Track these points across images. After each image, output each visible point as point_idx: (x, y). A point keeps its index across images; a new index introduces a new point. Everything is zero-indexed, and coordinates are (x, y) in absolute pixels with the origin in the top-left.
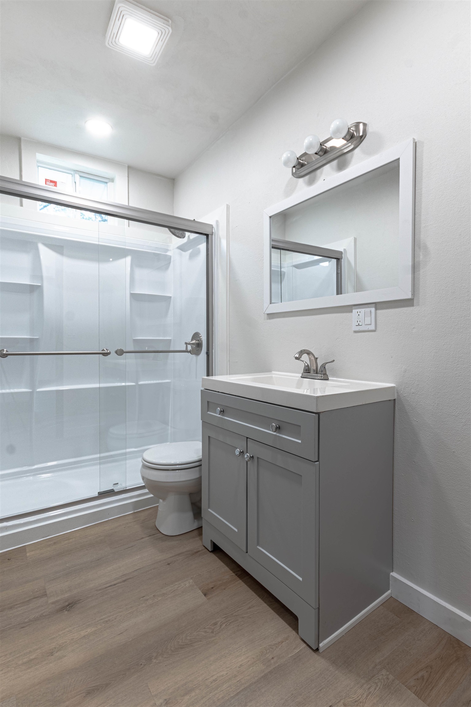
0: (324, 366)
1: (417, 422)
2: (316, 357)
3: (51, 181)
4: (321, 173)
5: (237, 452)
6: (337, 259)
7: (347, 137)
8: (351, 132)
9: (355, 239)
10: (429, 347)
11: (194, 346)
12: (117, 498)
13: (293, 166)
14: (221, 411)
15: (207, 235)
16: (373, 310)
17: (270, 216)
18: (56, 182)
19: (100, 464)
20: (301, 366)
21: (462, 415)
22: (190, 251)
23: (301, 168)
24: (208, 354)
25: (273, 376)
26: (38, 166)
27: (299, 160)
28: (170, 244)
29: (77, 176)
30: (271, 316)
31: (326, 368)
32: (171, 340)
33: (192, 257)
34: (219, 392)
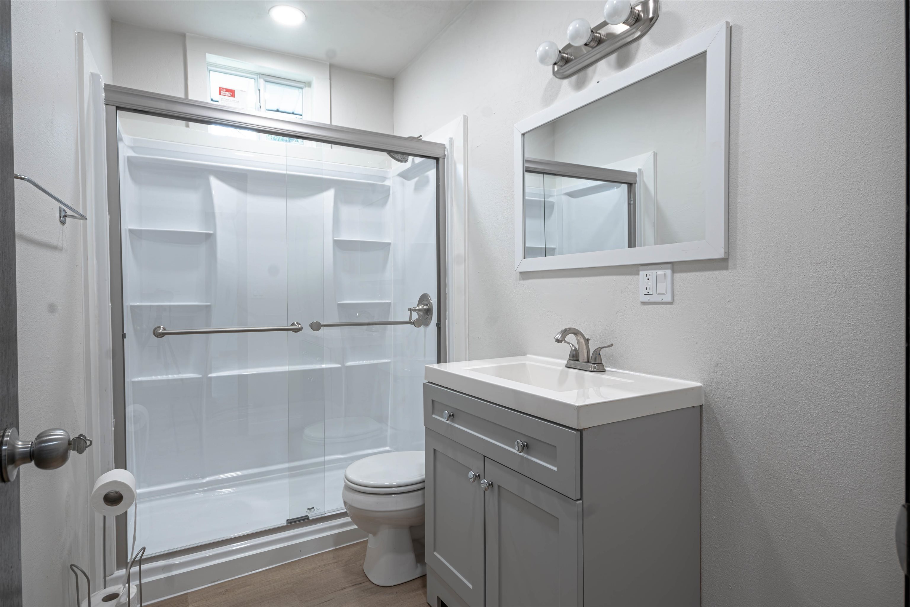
0: (598, 352)
1: (735, 441)
2: (586, 338)
3: (227, 90)
4: (594, 72)
5: (471, 474)
6: (629, 184)
7: (629, 20)
8: (635, 12)
9: (655, 155)
10: (752, 331)
11: (422, 313)
12: (311, 528)
13: (554, 62)
14: (450, 416)
15: (437, 159)
16: (669, 272)
17: (523, 132)
18: (234, 91)
19: (290, 476)
20: (565, 349)
21: (803, 436)
22: (416, 179)
23: (565, 64)
24: (439, 325)
25: (527, 363)
26: (210, 71)
27: (563, 54)
28: (388, 170)
29: (261, 81)
30: (525, 275)
31: (601, 354)
32: (390, 304)
33: (418, 188)
34: (446, 388)
